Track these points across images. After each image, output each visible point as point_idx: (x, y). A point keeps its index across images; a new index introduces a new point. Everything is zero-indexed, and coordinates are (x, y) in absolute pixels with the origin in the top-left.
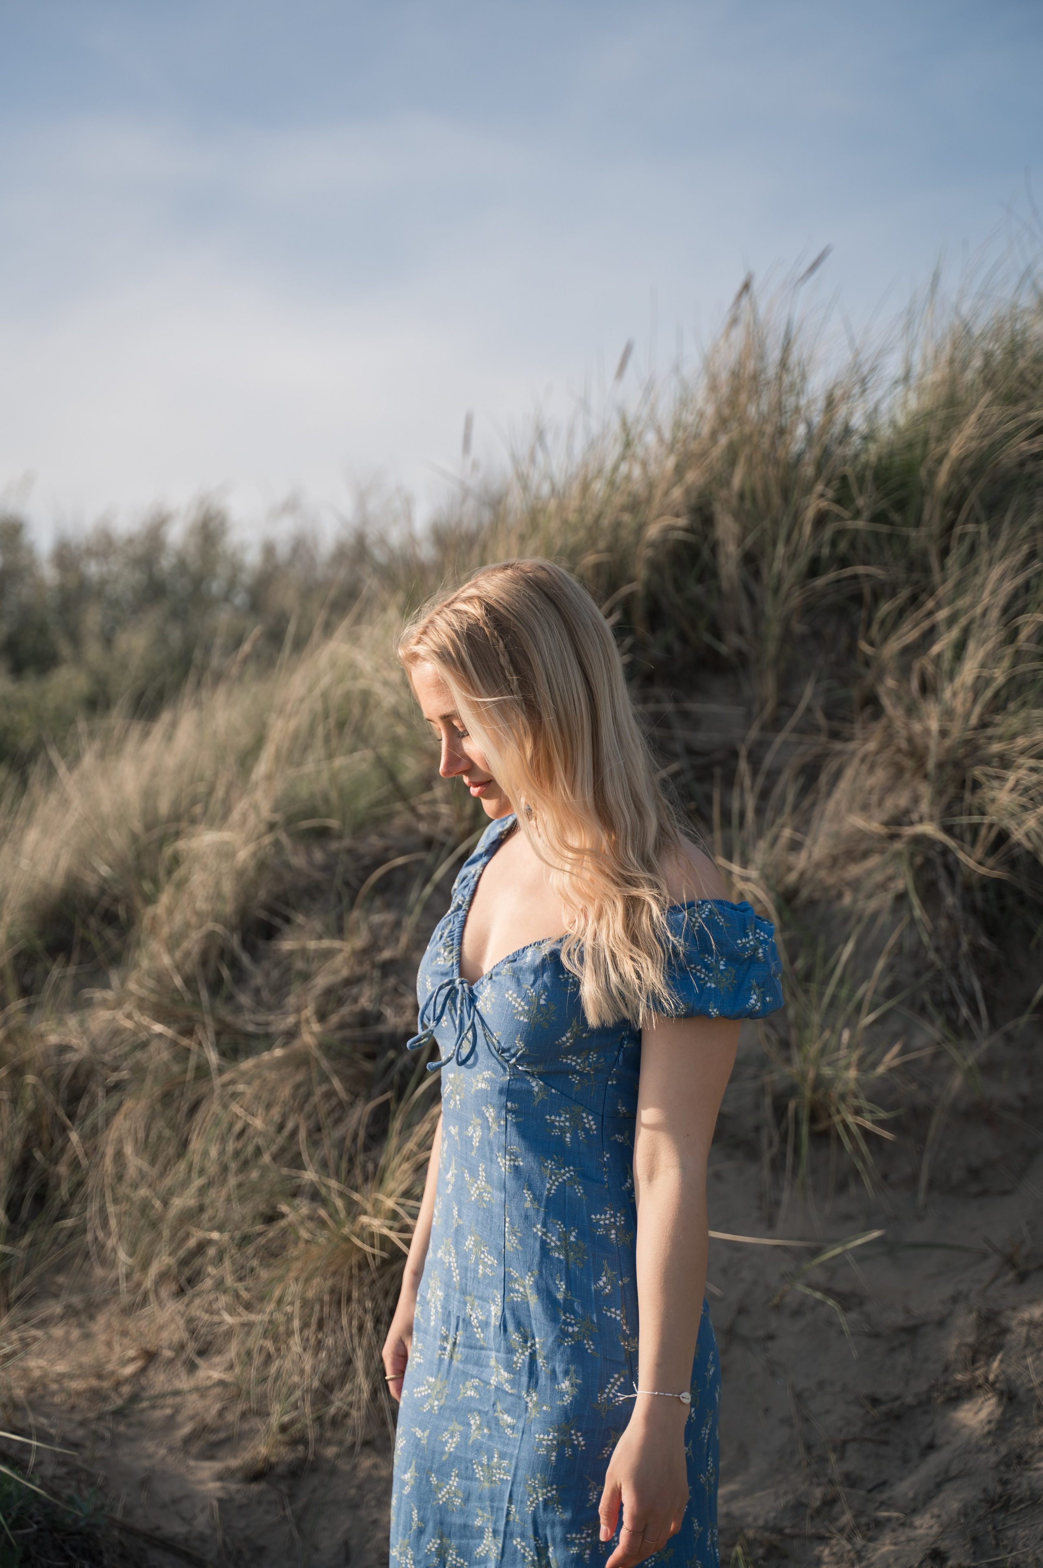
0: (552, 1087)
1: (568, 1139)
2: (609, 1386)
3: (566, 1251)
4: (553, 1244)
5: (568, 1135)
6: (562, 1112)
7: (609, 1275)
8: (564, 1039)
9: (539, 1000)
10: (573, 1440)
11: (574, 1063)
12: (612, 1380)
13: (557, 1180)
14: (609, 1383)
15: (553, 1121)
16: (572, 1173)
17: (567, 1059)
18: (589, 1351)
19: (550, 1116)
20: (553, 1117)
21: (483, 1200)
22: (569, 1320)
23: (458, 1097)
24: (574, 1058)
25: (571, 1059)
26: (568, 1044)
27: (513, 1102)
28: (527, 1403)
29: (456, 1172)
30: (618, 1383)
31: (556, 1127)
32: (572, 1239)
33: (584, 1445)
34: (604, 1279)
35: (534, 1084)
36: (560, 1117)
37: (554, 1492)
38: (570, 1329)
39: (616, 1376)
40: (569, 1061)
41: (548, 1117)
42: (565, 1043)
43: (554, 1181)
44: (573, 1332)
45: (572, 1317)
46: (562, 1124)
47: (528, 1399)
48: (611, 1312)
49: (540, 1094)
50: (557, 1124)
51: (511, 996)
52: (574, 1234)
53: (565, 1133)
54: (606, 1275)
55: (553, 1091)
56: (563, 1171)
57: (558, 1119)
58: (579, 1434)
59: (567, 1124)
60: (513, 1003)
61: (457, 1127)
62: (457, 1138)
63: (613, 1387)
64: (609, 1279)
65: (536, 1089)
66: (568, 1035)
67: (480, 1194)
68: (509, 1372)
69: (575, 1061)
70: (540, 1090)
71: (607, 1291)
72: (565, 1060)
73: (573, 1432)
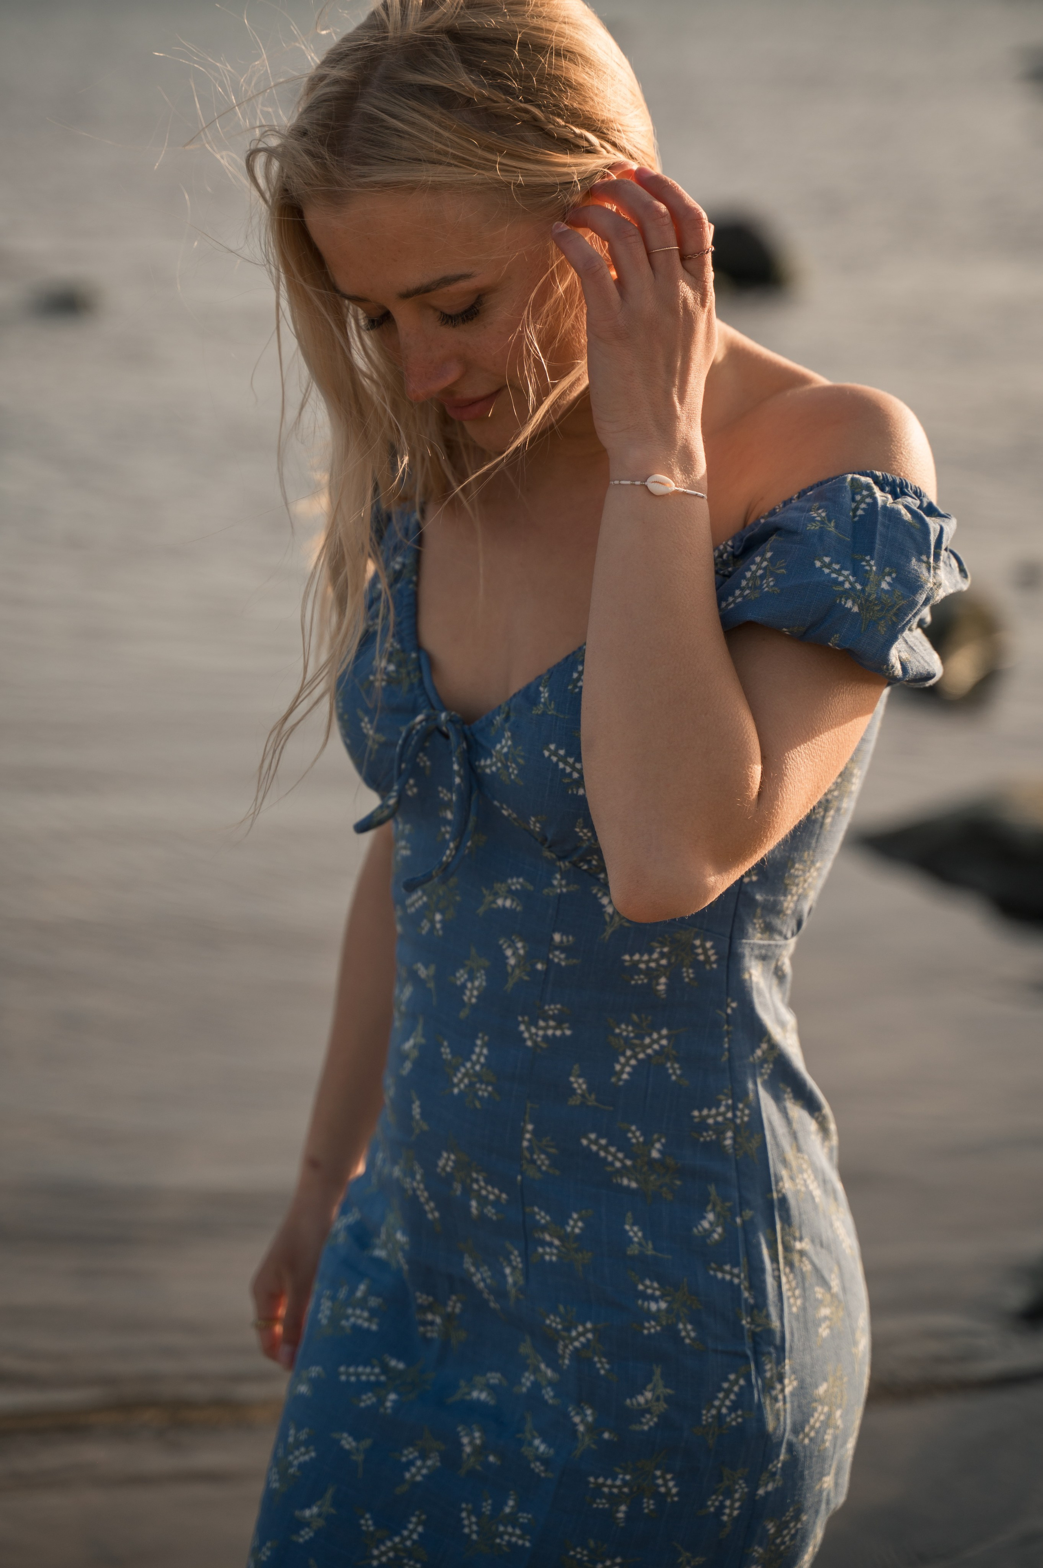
2: (721, 1395)
4: (618, 1164)
7: (718, 1209)
10: (658, 1486)
12: (726, 1385)
14: (720, 1389)
18: (687, 1341)
21: (476, 1094)
22: (649, 1291)
23: (438, 917)
29: (423, 1041)
30: (736, 1389)
33: (677, 1494)
34: (711, 1216)
38: (653, 1307)
39: (732, 1377)
44: (659, 1310)
45: (656, 1285)
48: (723, 1272)
51: (555, 753)
54: (713, 1210)
58: (669, 1476)
60: (561, 765)
61: (433, 968)
62: (431, 985)
63: (727, 1396)
64: (718, 1216)
67: (471, 1085)
71: (716, 1236)
73: (658, 1473)
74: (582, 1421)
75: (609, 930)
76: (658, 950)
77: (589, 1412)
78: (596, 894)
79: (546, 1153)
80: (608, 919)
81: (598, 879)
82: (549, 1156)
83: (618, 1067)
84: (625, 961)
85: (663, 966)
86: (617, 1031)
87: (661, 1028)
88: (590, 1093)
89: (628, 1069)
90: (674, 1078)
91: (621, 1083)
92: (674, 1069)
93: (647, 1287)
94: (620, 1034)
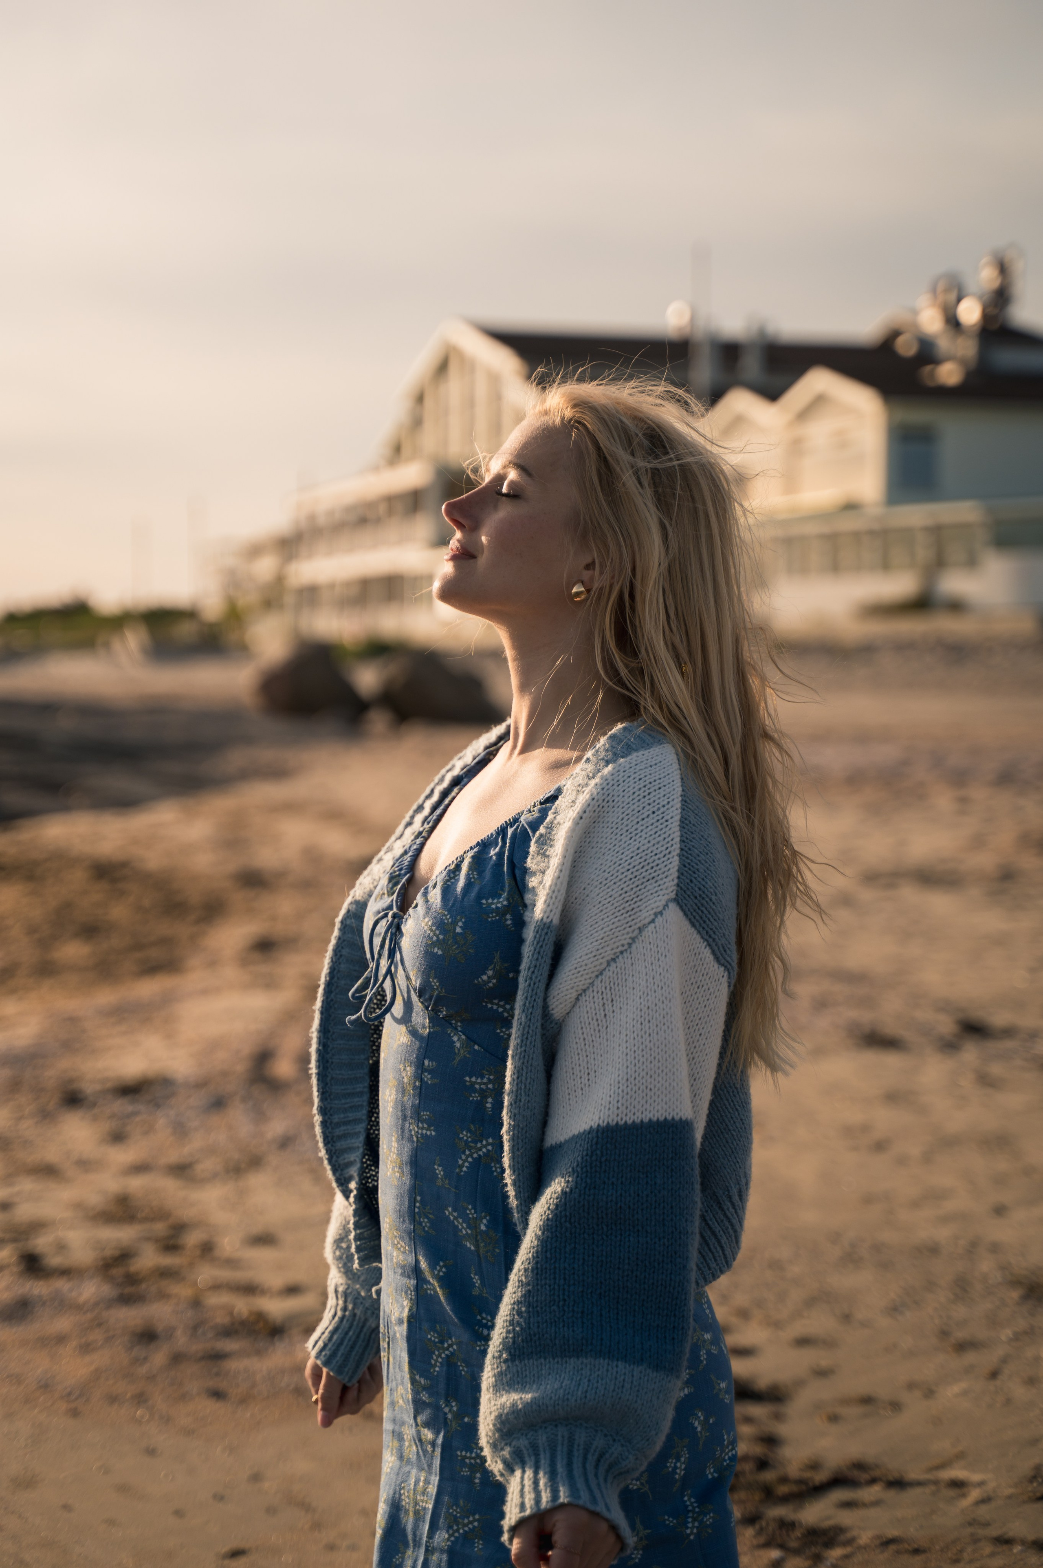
0: (475, 1043)
1: (489, 1105)
3: (477, 1241)
5: (490, 1100)
6: (485, 1072)
8: (485, 977)
9: (455, 929)
11: (501, 1010)
13: (471, 1155)
15: (473, 1084)
16: (490, 1148)
17: (492, 1003)
19: (470, 1078)
20: (473, 1079)
24: (502, 1003)
25: (497, 1004)
26: (491, 985)
27: (431, 1060)
28: (446, 1414)
31: (475, 1091)
32: (483, 1228)
35: (455, 1039)
36: (482, 1078)
37: (476, 1524)
40: (495, 1007)
41: (467, 1079)
42: (486, 983)
43: (467, 1157)
46: (483, 1087)
47: (447, 1410)
49: (462, 1051)
50: (477, 1086)
52: (484, 1221)
53: (486, 1097)
55: (476, 1047)
56: (479, 1145)
57: (479, 1080)
59: (490, 1086)
65: (458, 1045)
66: (490, 973)
68: (426, 1378)
69: (502, 1007)
70: (462, 1046)
72: (489, 1006)
74: (450, 1411)
75: (458, 1059)
76: (487, 1076)
77: (454, 1404)
78: (450, 1034)
79: (428, 1218)
80: (457, 1051)
81: (451, 1024)
82: (430, 1220)
83: (460, 1162)
84: (466, 1081)
85: (489, 1089)
86: (461, 1136)
87: (489, 1138)
88: (446, 1178)
89: (466, 1164)
90: (495, 1174)
91: (462, 1173)
92: (496, 1168)
93: (483, 1318)
94: (463, 1138)
